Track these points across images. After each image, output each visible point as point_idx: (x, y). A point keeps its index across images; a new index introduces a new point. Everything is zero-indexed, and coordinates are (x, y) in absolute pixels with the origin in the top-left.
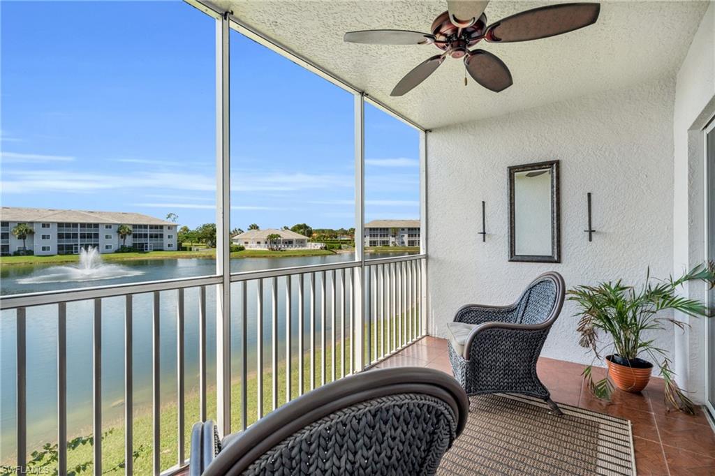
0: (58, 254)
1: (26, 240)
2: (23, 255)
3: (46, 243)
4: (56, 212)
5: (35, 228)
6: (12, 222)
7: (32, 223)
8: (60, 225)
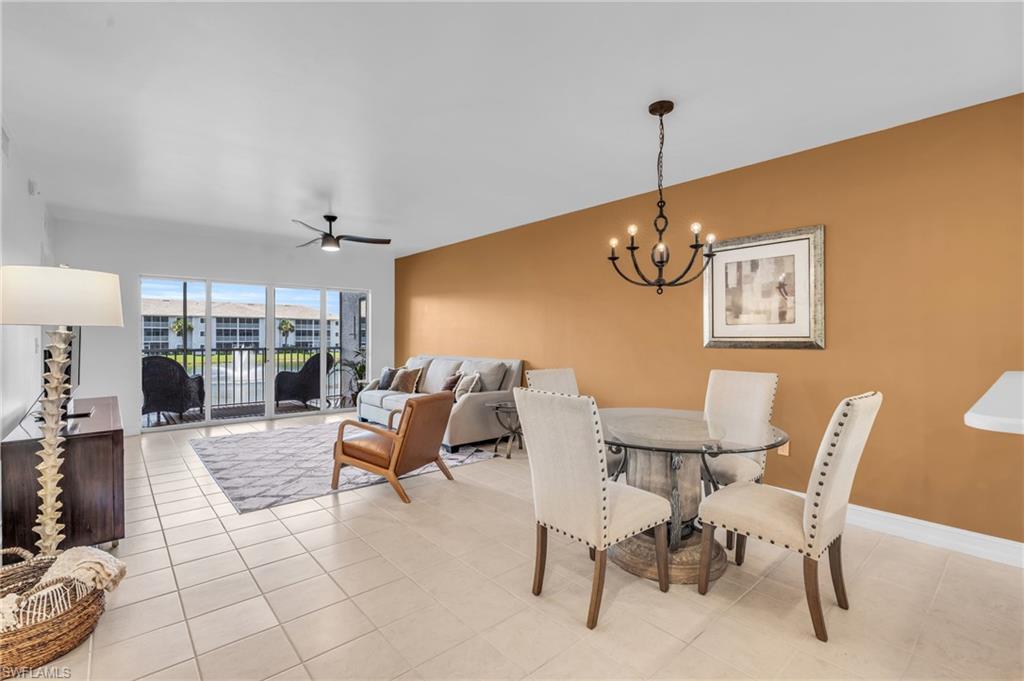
5: (193, 323)
6: (171, 317)
7: (190, 318)
8: (219, 320)
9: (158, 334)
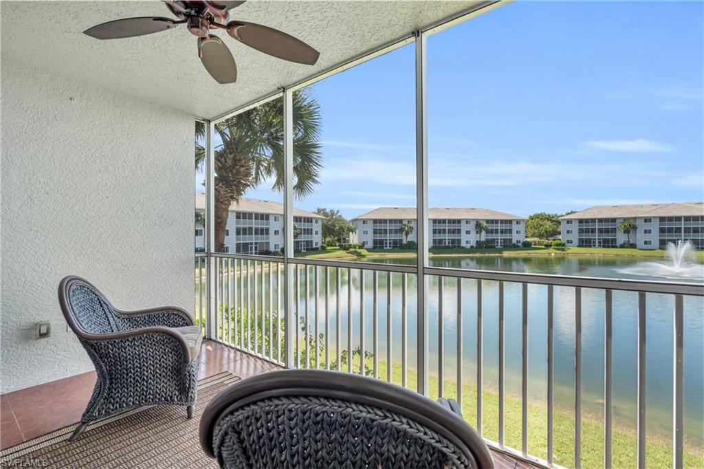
0: (660, 248)
1: (630, 235)
2: (628, 248)
3: (647, 237)
4: (659, 206)
5: (638, 223)
6: (619, 218)
7: (635, 218)
8: (662, 219)
9: (608, 232)
